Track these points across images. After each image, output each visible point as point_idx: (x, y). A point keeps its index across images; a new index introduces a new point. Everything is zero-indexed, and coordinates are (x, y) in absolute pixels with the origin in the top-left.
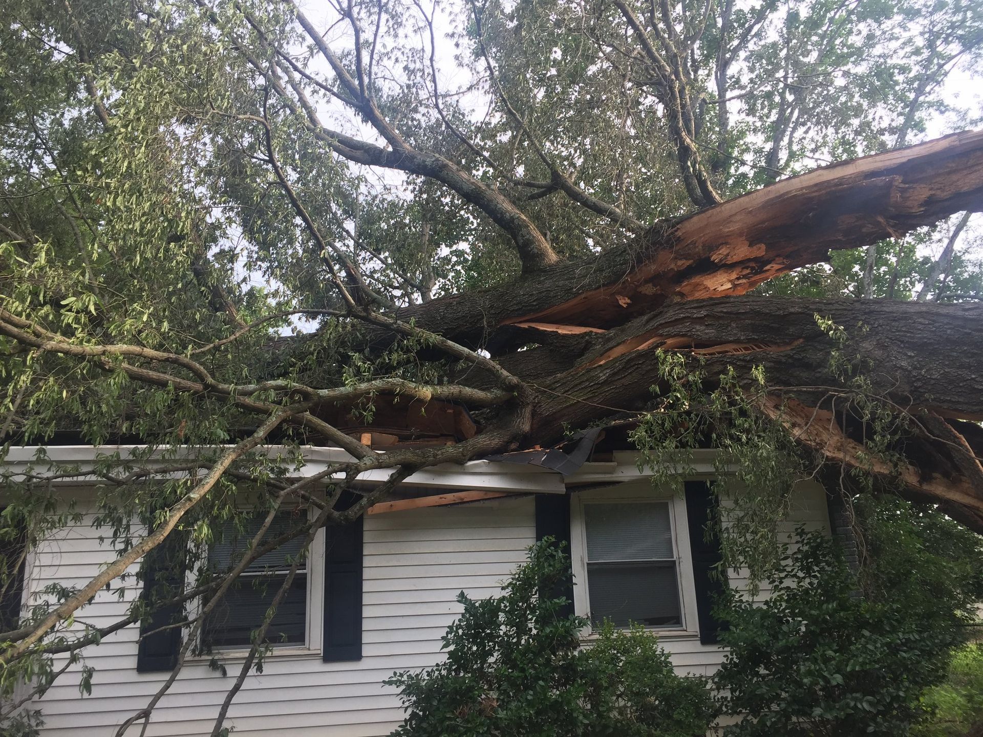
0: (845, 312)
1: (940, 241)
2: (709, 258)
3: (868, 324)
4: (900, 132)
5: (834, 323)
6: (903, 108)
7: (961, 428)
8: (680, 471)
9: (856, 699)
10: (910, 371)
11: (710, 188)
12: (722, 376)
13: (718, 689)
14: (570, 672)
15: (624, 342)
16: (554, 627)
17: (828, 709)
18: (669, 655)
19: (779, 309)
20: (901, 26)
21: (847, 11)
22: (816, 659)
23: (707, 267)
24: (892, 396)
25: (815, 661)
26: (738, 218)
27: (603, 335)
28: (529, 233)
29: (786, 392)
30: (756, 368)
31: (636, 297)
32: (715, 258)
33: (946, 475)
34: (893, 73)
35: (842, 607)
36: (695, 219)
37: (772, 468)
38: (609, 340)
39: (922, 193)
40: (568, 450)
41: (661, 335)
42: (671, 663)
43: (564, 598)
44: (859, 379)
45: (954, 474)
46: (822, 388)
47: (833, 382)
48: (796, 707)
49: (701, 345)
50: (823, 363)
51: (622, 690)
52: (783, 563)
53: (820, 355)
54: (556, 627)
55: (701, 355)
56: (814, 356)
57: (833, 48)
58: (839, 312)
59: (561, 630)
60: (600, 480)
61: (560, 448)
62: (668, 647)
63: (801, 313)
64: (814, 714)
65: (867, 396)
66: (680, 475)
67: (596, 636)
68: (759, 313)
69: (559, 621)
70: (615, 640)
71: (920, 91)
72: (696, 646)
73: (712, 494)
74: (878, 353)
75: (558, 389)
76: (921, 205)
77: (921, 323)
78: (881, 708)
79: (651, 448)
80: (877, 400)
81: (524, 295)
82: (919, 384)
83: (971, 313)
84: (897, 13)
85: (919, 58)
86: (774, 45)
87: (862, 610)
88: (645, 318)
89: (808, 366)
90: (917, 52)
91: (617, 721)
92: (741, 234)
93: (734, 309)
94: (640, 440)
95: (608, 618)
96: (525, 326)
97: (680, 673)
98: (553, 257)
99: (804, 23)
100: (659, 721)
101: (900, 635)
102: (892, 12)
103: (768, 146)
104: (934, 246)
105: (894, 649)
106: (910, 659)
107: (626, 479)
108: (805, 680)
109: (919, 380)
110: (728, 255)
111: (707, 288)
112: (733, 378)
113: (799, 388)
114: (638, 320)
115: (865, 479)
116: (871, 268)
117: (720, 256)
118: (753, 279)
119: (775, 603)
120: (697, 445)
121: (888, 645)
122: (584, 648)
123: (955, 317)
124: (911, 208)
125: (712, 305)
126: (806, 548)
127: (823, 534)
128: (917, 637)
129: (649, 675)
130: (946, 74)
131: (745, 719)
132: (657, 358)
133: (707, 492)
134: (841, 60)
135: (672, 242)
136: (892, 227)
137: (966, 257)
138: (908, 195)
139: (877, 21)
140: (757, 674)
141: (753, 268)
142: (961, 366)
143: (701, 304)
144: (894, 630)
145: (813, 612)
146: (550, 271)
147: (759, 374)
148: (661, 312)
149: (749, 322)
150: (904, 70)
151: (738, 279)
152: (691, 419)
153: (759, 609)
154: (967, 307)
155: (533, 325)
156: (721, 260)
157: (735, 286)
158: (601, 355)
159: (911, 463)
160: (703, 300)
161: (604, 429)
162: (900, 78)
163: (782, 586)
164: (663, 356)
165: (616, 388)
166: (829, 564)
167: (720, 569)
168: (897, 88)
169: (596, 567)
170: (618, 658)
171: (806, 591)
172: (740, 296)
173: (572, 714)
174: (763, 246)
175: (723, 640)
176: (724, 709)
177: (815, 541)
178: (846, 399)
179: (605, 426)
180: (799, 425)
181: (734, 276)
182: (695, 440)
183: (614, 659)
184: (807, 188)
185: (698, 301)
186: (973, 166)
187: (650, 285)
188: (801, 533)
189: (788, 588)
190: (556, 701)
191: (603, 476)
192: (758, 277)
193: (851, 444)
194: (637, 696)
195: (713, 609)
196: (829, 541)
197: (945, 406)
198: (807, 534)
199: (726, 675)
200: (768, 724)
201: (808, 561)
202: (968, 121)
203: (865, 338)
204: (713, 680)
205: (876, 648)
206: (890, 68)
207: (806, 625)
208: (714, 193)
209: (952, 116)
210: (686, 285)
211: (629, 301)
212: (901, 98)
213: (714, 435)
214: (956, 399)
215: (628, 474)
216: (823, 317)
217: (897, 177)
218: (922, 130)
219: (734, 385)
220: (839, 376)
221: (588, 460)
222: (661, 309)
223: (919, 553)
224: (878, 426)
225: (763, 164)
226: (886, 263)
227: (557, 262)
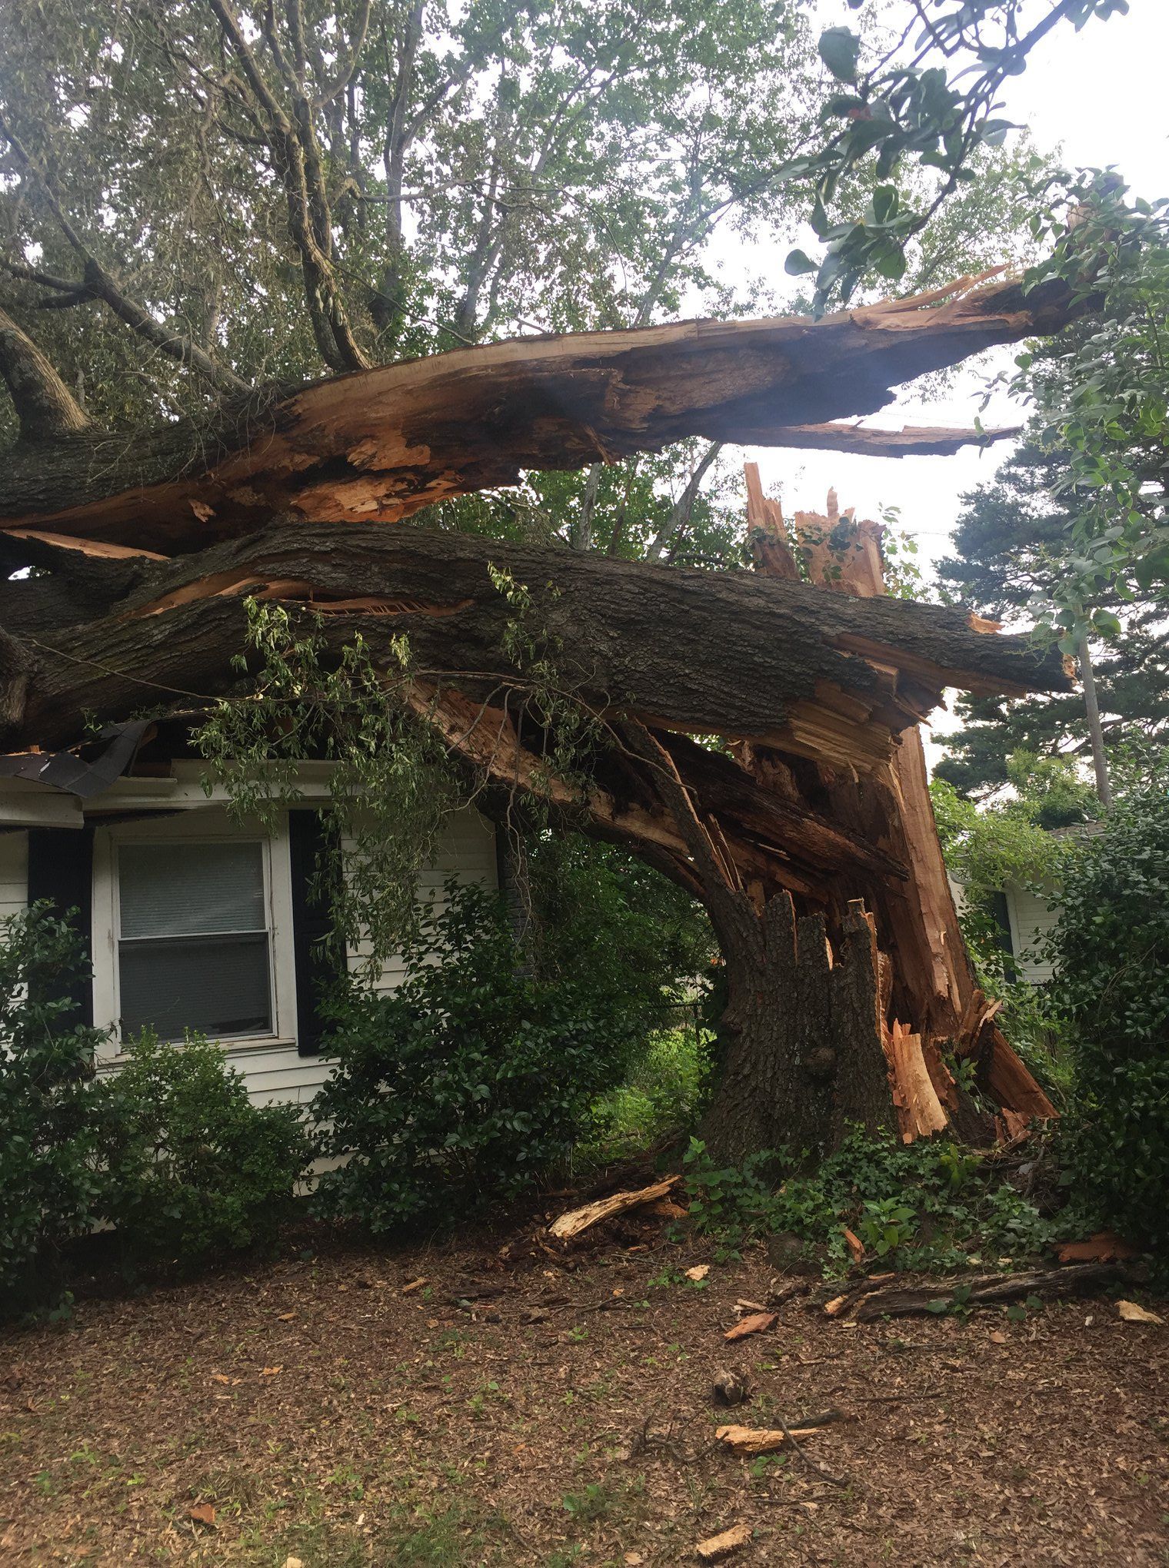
0: (534, 566)
1: (682, 475)
2: (345, 457)
3: (562, 585)
4: (643, 304)
5: (515, 580)
6: (652, 270)
7: (669, 741)
8: (276, 794)
9: (502, 1117)
10: (610, 659)
11: (352, 342)
12: (346, 648)
13: (318, 1120)
14: (72, 1117)
15: (197, 580)
16: (45, 1047)
17: (468, 1134)
18: (243, 1076)
19: (443, 551)
20: (657, 141)
21: (587, 98)
22: (456, 1066)
23: (340, 471)
24: (585, 692)
25: (454, 1068)
26: (392, 398)
27: (162, 566)
28: (33, 368)
29: (445, 679)
30: (397, 640)
31: (224, 507)
32: (355, 458)
33: (645, 805)
34: (643, 212)
35: (500, 991)
36: (325, 389)
37: (412, 793)
38: (173, 574)
39: (645, 402)
40: (90, 755)
41: (261, 575)
42: (245, 1088)
43: (68, 1000)
44: (542, 666)
45: (655, 804)
46: (493, 676)
47: (507, 667)
48: (423, 1136)
49: (324, 596)
50: (496, 639)
51: (165, 1136)
52: (424, 932)
53: (494, 626)
54: (49, 1048)
55: (320, 612)
56: (487, 628)
57: (561, 152)
58: (525, 565)
59: (57, 1051)
60: (146, 806)
61: (76, 752)
62: (241, 1066)
63: (473, 560)
64: (447, 1143)
65: (550, 691)
66: (275, 800)
67: (129, 1057)
68: (413, 555)
69: (54, 1037)
70: (157, 1060)
71: (674, 248)
72: (293, 1059)
73: (324, 831)
74: (571, 630)
75: (76, 651)
76: (644, 419)
77: (629, 591)
78: (538, 1126)
79: (228, 757)
80: (563, 697)
81: (21, 479)
82: (620, 678)
83: (691, 582)
84: (654, 120)
85: (679, 198)
86: (478, 125)
87: (526, 994)
88: (236, 543)
89: (478, 642)
90: (675, 187)
91: (151, 1185)
92: (394, 426)
93: (377, 545)
94: (208, 743)
95: (148, 1027)
96: (23, 535)
97: (258, 1103)
98: (78, 417)
99: (524, 101)
100: (220, 1177)
101: (571, 1025)
102: (647, 116)
103: (461, 291)
104: (675, 481)
105: (559, 1044)
106: (578, 1056)
107: (192, 806)
108: (438, 1097)
109: (621, 672)
110: (373, 456)
111: (338, 506)
112: (364, 652)
113: (463, 674)
114: (224, 545)
115: (539, 810)
116: (591, 505)
117: (363, 457)
118: (410, 500)
119: (410, 989)
120: (305, 755)
121: (553, 1040)
122: (103, 1077)
123: (670, 587)
124: (630, 421)
125: (344, 534)
126: (458, 909)
127: (482, 888)
128: (591, 1026)
129: (207, 1110)
130: (710, 230)
131: (354, 1161)
132: (245, 612)
133: (319, 827)
134: (574, 174)
135: (286, 423)
136: (605, 445)
137: (713, 504)
138: (628, 401)
139: (625, 123)
140: (375, 1093)
141: (410, 483)
142: (675, 657)
143: (328, 530)
144: (564, 1019)
145: (458, 1000)
146: (74, 442)
147: (400, 648)
148: (263, 537)
149: (399, 566)
150: (658, 210)
151: (388, 496)
152: (296, 714)
153: (386, 1000)
154: (687, 574)
155: (38, 535)
156: (363, 463)
157: (383, 508)
158: (158, 599)
159: (602, 788)
160: (331, 525)
161: (157, 723)
162: (651, 222)
163: (422, 964)
164: (255, 608)
165: (181, 656)
166: (487, 932)
167: (329, 943)
168: (647, 237)
169: (132, 947)
170: (161, 1088)
171: (454, 971)
172: (387, 524)
173: (70, 1182)
174: (427, 450)
175: (329, 1047)
176: (323, 1149)
177: (470, 898)
178: (525, 694)
179: (157, 717)
180: (461, 730)
181: (382, 491)
182: (303, 746)
183: (154, 1090)
184: (495, 367)
185: (322, 525)
186: (713, 372)
187: (249, 489)
188: (451, 887)
189: (430, 967)
190: (44, 1165)
191: (153, 800)
192: (418, 497)
193: (527, 760)
194: (187, 1143)
195: (319, 1002)
196: (489, 898)
197: (651, 709)
198: (460, 889)
199: (330, 1099)
200: (383, 1163)
201: (456, 928)
202: (732, 306)
203: (558, 605)
204: (311, 1108)
205: (537, 1044)
206: (638, 203)
207: (448, 1019)
208: (358, 352)
209: (712, 293)
210: (307, 498)
211: (211, 512)
212: (649, 253)
213: (331, 740)
214: (663, 701)
215: (193, 798)
216: (500, 570)
217: (615, 372)
218: (674, 308)
219: (363, 664)
220: (516, 661)
221: (125, 773)
222: (263, 531)
223: (620, 910)
224: (561, 735)
225: (452, 318)
226: (613, 499)
227: (87, 429)
